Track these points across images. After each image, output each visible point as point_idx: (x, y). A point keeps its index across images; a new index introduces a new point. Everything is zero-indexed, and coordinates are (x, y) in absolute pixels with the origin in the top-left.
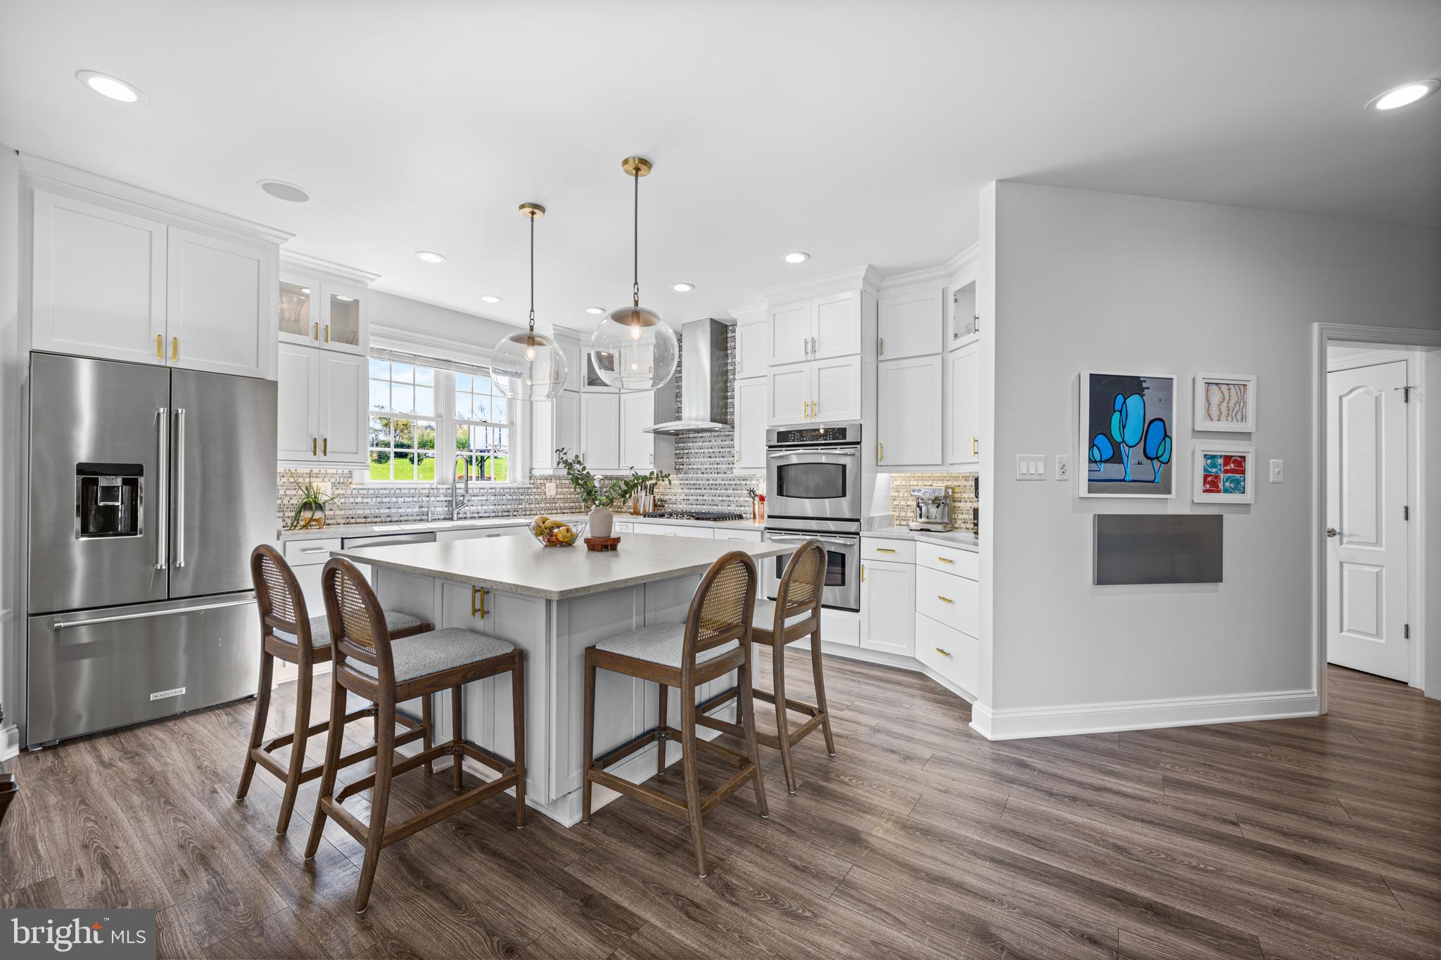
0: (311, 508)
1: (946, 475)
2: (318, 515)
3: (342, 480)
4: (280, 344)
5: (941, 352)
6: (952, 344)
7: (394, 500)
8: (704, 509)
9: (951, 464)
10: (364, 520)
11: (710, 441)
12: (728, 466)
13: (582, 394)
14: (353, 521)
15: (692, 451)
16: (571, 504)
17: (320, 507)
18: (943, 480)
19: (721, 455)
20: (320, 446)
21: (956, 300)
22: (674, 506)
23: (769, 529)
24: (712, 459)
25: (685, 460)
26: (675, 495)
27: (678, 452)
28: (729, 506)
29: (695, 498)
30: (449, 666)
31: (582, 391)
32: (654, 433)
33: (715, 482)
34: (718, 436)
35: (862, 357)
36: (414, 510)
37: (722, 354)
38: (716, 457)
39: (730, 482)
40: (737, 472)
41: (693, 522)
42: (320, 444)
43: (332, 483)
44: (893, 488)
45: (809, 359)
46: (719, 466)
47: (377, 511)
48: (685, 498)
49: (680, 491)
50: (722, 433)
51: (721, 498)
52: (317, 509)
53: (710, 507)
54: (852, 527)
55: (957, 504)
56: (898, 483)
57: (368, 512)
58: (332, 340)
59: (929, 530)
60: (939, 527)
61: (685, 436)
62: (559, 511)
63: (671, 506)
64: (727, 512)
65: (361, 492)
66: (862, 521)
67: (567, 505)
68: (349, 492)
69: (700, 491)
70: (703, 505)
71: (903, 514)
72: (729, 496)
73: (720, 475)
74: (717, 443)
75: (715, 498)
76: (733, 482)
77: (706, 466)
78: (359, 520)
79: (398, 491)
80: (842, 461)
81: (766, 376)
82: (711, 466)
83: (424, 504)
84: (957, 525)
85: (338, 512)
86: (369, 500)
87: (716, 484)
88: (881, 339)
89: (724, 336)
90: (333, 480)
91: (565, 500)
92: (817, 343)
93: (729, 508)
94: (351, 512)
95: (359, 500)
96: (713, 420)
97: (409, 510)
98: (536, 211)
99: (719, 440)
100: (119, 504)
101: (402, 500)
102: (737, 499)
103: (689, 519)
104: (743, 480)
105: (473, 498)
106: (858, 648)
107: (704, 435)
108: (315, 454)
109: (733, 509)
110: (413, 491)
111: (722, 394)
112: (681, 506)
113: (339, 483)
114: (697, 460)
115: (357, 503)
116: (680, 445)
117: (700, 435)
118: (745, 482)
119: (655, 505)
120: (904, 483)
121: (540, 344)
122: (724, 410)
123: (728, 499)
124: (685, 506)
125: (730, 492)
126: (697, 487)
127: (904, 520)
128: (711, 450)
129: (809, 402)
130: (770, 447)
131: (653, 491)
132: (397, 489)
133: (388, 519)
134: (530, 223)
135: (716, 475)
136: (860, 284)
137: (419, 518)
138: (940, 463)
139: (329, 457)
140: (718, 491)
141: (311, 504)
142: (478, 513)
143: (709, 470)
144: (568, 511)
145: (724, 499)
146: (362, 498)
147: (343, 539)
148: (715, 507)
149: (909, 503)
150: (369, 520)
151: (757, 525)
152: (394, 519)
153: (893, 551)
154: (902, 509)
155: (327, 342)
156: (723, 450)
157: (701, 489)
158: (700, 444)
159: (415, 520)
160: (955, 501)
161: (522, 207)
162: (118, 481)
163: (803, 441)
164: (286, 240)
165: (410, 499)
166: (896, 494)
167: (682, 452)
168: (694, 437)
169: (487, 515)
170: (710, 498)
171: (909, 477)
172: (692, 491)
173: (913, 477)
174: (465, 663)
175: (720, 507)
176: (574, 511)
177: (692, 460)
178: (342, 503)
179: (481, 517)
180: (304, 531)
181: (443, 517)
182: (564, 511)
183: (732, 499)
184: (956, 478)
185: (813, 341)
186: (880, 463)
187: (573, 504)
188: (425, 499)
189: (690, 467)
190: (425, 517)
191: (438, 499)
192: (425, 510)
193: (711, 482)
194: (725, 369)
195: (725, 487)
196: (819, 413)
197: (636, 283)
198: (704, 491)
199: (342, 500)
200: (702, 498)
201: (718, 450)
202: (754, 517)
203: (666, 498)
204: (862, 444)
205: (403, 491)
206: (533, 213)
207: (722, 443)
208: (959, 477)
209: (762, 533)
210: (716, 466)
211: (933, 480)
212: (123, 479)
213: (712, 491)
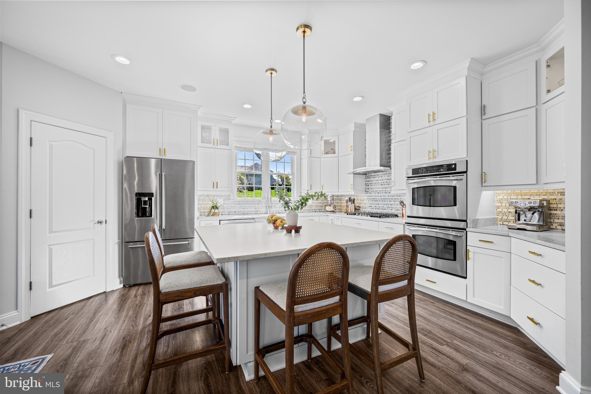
0: (214, 208)
1: (542, 191)
2: (216, 211)
3: (227, 198)
4: (198, 148)
5: (535, 105)
6: (545, 97)
7: (245, 205)
8: (379, 211)
9: (545, 184)
10: (235, 213)
11: (382, 177)
13: (322, 159)
14: (231, 213)
15: (373, 182)
16: (319, 208)
17: (217, 208)
18: (540, 195)
19: (387, 183)
20: (215, 185)
21: (548, 66)
22: (365, 209)
23: (408, 223)
24: (383, 186)
25: (370, 187)
26: (365, 204)
27: (366, 183)
28: (392, 210)
29: (375, 205)
30: (188, 288)
31: (322, 157)
32: (353, 174)
33: (385, 198)
34: (386, 174)
35: (467, 118)
36: (253, 210)
37: (388, 131)
38: (385, 185)
39: (392, 198)
40: (393, 193)
41: (369, 218)
42: (215, 184)
43: (223, 199)
44: (497, 201)
45: (431, 124)
46: (386, 189)
47: (239, 210)
48: (370, 205)
49: (367, 202)
50: (388, 172)
51: (387, 206)
52: (216, 208)
53: (382, 210)
54: (462, 225)
55: (553, 212)
56: (501, 197)
57: (236, 210)
58: (219, 144)
59: (525, 230)
60: (534, 228)
61: (369, 175)
62: (314, 211)
63: (363, 209)
64: (391, 213)
65: (234, 202)
66: (468, 221)
67: (317, 208)
68: (229, 202)
70: (379, 209)
71: (505, 217)
72: (391, 205)
73: (387, 194)
74: (385, 177)
75: (385, 206)
76: (394, 198)
77: (380, 190)
78: (233, 213)
79: (247, 202)
80: (454, 183)
81: (406, 140)
82: (382, 189)
83: (257, 207)
84: (554, 227)
85: (226, 210)
86: (236, 206)
87: (385, 199)
88: (484, 105)
89: (388, 122)
90: (224, 198)
91: (317, 206)
92: (436, 115)
94: (230, 210)
95: (233, 205)
96: (381, 166)
97: (251, 210)
98: (273, 72)
99: (386, 176)
100: (147, 206)
101: (248, 205)
102: (396, 206)
103: (367, 216)
104: (399, 196)
105: (276, 205)
106: (466, 301)
107: (379, 173)
108: (214, 188)
109: (394, 212)
110: (252, 202)
111: (388, 152)
112: (368, 210)
113: (226, 199)
114: (375, 186)
115: (232, 207)
116: (367, 179)
117: (377, 174)
118: (400, 197)
119: (355, 209)
120: (506, 197)
121: (275, 134)
122: (389, 160)
123: (391, 206)
124: (370, 209)
125: (392, 202)
126: (376, 200)
127: (506, 221)
128: (383, 181)
129: (431, 150)
130: (408, 178)
131: (354, 202)
132: (246, 201)
133: (244, 213)
134: (271, 78)
135: (385, 194)
136: (466, 72)
137: (255, 213)
138: (535, 183)
139: (218, 189)
140: (386, 202)
141: (215, 207)
142: (278, 211)
143: (381, 191)
144: (318, 211)
145: (389, 206)
146: (234, 205)
147: (220, 220)
148: (385, 210)
149: (509, 210)
150: (236, 213)
152: (245, 213)
153: (492, 242)
154: (504, 214)
155: (217, 145)
156: (388, 181)
157: (377, 201)
158: (377, 178)
159: (253, 214)
160: (551, 210)
161: (267, 71)
162: (147, 199)
163: (428, 173)
164: (200, 108)
165: (251, 205)
166: (500, 204)
167: (368, 183)
168: (374, 175)
169: (282, 212)
170: (382, 206)
171: (509, 193)
172: (373, 202)
173: (514, 193)
174: (196, 287)
175: (387, 211)
176: (321, 211)
177: (373, 187)
178: (227, 207)
179: (279, 213)
180: (212, 217)
181: (264, 212)
182: (316, 211)
183: (393, 206)
184: (552, 194)
185: (434, 114)
186: (484, 185)
187: (320, 208)
188: (257, 205)
189: (372, 190)
190: (257, 213)
191: (262, 205)
192: (257, 209)
193: (383, 198)
194: (389, 139)
195: (390, 200)
196: (438, 156)
197: (304, 93)
198: (379, 202)
199: (227, 206)
200: (378, 205)
201: (386, 181)
202: (403, 216)
203: (361, 205)
204: (468, 173)
205: (249, 202)
206: (271, 73)
208: (555, 193)
209: (404, 226)
210: (385, 189)
211: (531, 195)
212: (148, 198)
213: (383, 202)
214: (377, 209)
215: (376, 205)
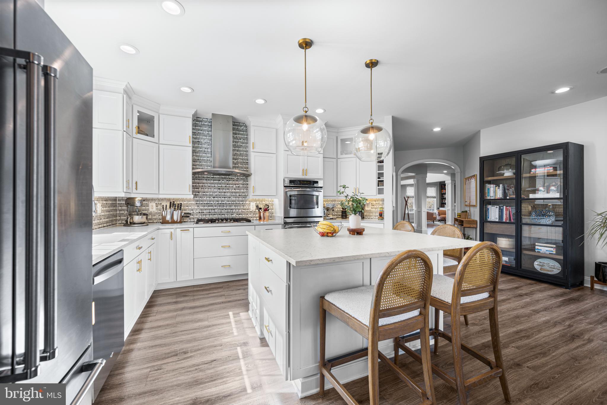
5: (336, 158)
9: (339, 196)
12: (231, 194)
15: (206, 185)
24: (221, 190)
25: (200, 190)
26: (192, 210)
28: (232, 214)
29: (208, 211)
31: (134, 137)
33: (223, 202)
34: (225, 178)
38: (223, 189)
39: (233, 202)
40: (250, 197)
46: (225, 194)
49: (196, 207)
51: (227, 211)
53: (219, 216)
61: (200, 176)
69: (212, 207)
70: (214, 215)
73: (226, 199)
74: (224, 182)
75: (223, 211)
76: (235, 202)
77: (216, 194)
81: (274, 154)
87: (223, 204)
93: (232, 216)
102: (237, 211)
104: (241, 201)
112: (198, 216)
114: (210, 190)
116: (196, 181)
119: (182, 216)
123: (232, 211)
124: (200, 216)
125: (233, 207)
126: (210, 205)
128: (220, 185)
130: (285, 186)
131: (181, 208)
135: (223, 199)
138: (336, 195)
140: (224, 207)
143: (218, 196)
145: (229, 211)
148: (223, 216)
151: (262, 222)
156: (228, 185)
158: (212, 181)
163: (301, 185)
167: (197, 185)
168: (207, 177)
170: (219, 211)
172: (206, 207)
173: (327, 200)
175: (226, 216)
177: (206, 190)
183: (234, 211)
189: (204, 194)
193: (220, 202)
198: (215, 207)
200: (213, 211)
201: (224, 185)
203: (186, 211)
207: (227, 182)
208: (341, 200)
210: (223, 194)
213: (221, 207)
214: (212, 215)
215: (211, 211)
